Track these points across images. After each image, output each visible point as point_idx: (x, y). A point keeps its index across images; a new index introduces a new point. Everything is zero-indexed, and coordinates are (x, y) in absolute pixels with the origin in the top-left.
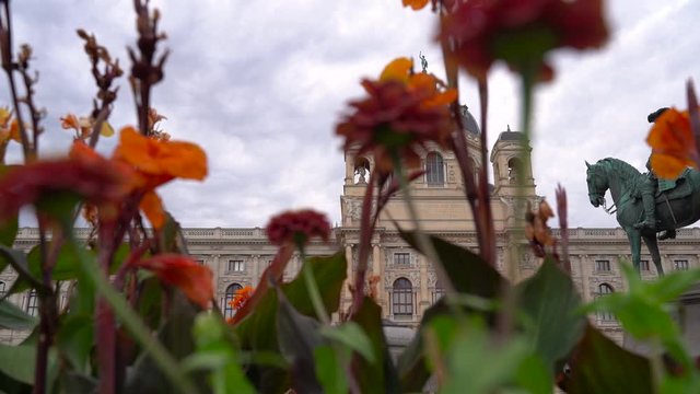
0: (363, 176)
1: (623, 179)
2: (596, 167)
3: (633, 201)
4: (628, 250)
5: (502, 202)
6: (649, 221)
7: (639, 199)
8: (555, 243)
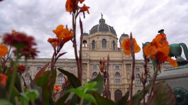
0: (85, 45)
2: (145, 44)
5: (122, 53)
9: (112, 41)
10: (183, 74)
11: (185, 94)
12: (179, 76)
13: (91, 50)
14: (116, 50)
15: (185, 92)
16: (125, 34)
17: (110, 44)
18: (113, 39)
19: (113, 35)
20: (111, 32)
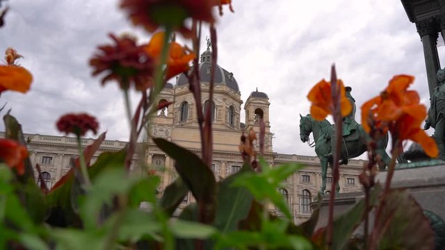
0: (163, 111)
1: (321, 127)
2: (306, 118)
3: (325, 140)
4: (320, 171)
6: (333, 153)
7: (328, 140)
8: (256, 154)
9: (228, 107)
10: (430, 180)
11: (436, 225)
12: (422, 184)
13: (178, 124)
14: (236, 129)
15: (437, 222)
16: (259, 91)
17: (223, 113)
18: (230, 102)
19: (232, 93)
20: (227, 85)
